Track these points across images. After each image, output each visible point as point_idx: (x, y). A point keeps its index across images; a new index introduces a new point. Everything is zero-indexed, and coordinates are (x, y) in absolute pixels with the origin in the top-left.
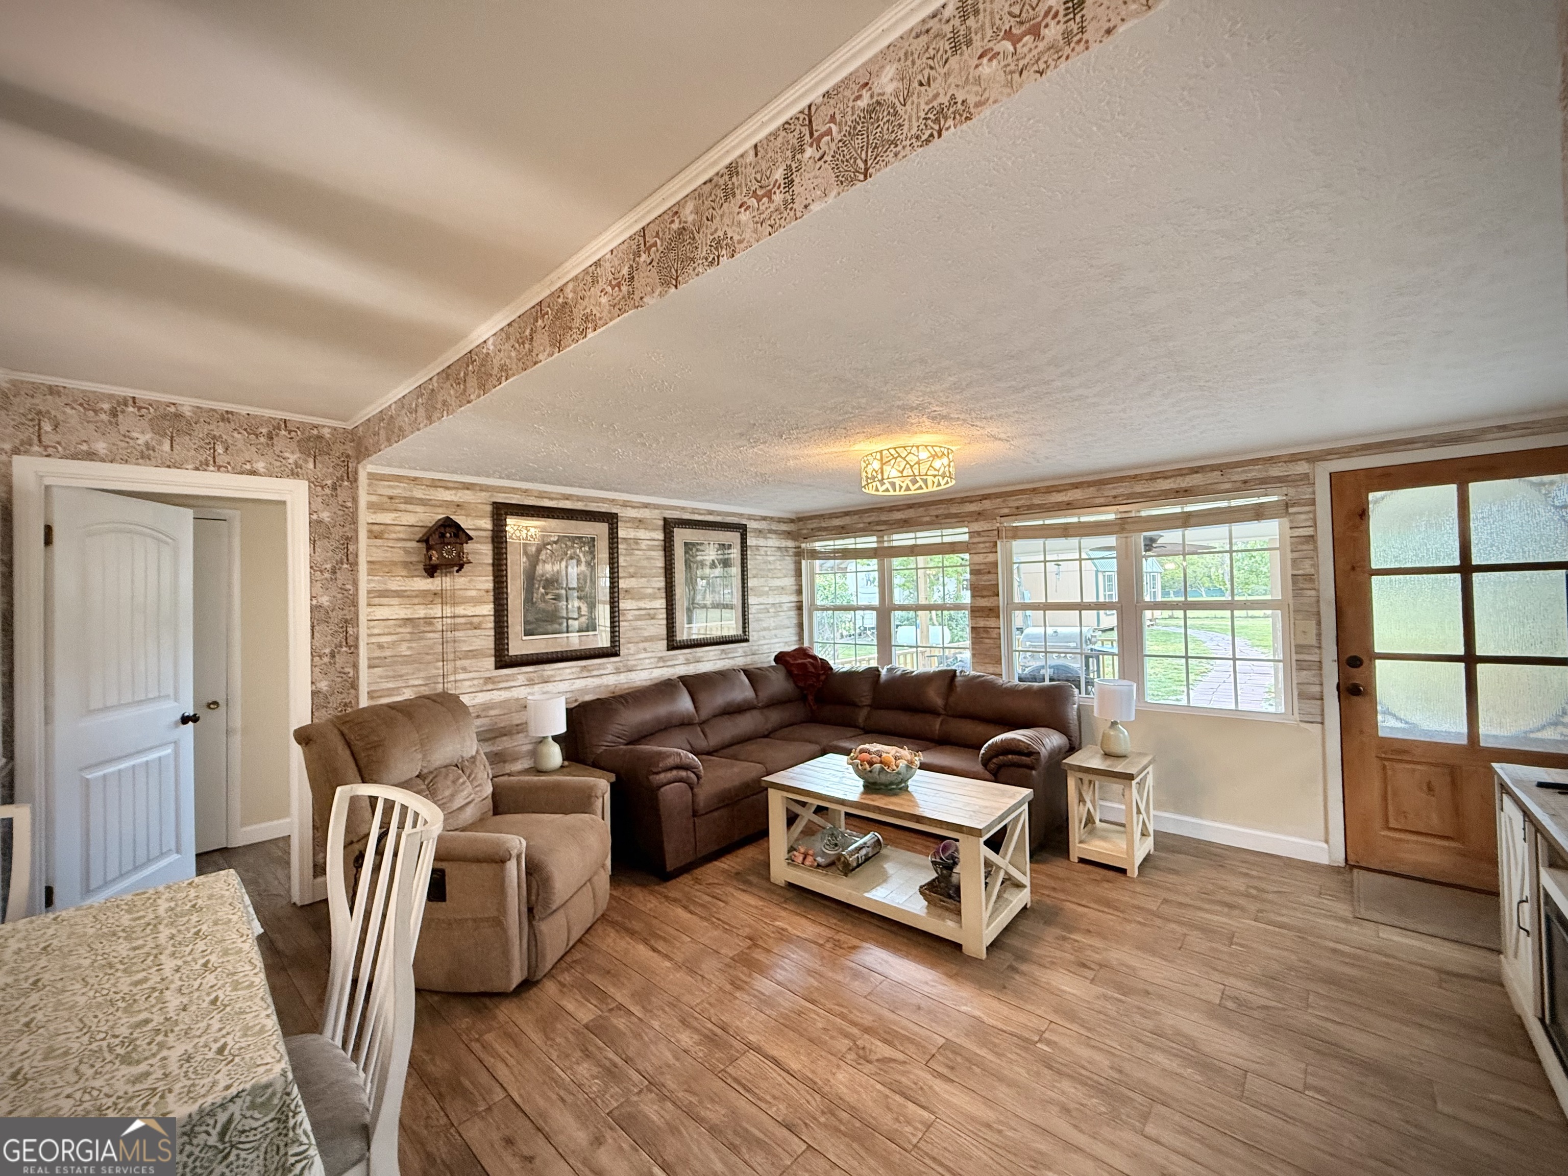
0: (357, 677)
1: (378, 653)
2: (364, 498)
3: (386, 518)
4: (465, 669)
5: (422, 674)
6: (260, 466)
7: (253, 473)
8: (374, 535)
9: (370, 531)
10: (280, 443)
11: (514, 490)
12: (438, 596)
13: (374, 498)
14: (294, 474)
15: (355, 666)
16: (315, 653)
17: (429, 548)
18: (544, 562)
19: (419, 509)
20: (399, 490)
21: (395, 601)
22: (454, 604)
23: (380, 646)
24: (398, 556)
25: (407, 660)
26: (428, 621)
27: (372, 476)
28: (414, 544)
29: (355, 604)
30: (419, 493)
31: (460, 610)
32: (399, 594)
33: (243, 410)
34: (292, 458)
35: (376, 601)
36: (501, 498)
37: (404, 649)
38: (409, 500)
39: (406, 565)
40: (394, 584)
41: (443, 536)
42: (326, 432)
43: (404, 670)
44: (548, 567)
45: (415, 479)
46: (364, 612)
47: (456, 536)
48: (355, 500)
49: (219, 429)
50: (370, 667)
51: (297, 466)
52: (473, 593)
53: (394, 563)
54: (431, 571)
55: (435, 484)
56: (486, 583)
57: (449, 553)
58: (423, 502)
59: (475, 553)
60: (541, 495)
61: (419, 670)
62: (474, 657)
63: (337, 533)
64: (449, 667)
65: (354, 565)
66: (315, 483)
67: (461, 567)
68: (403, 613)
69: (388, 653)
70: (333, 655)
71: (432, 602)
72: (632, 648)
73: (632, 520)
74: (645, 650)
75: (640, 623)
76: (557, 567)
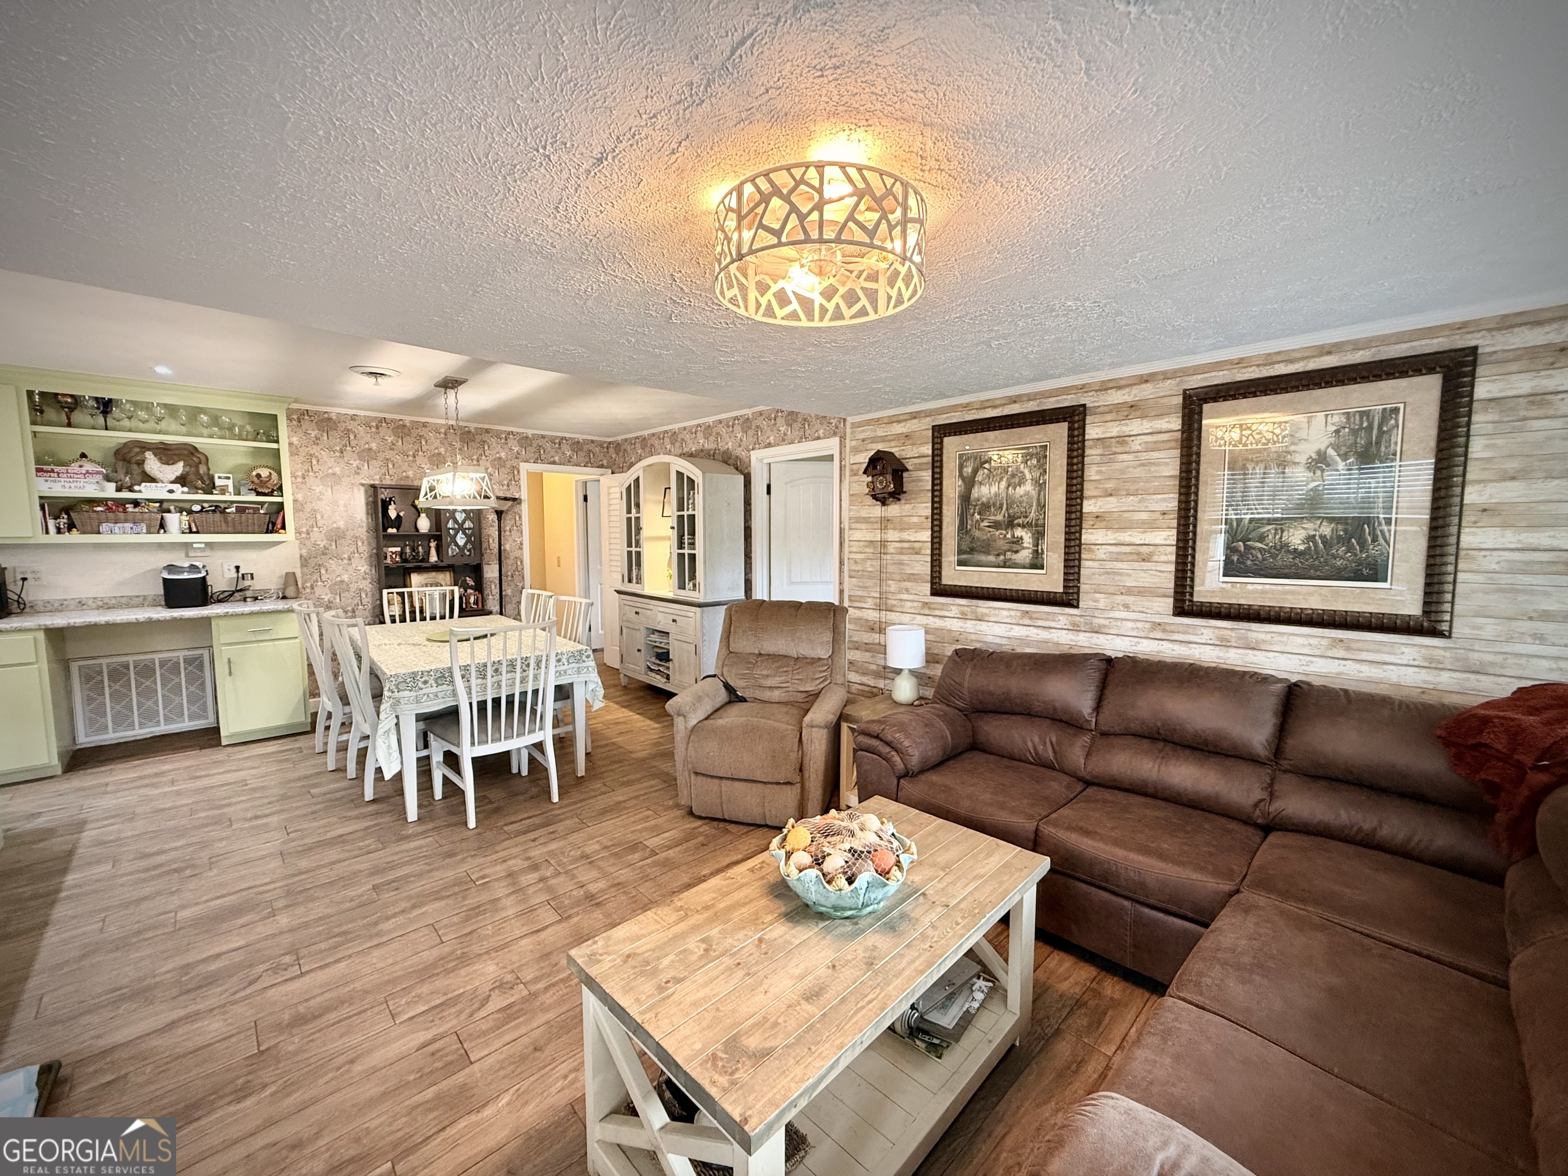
1: (854, 567)
3: (861, 457)
4: (908, 591)
5: (878, 589)
6: (821, 432)
8: (854, 473)
12: (889, 523)
13: (854, 443)
14: (835, 434)
18: (981, 483)
19: (880, 446)
21: (863, 526)
22: (901, 530)
23: (856, 562)
24: (864, 488)
25: (870, 576)
26: (884, 544)
30: (880, 432)
31: (905, 536)
32: (866, 520)
34: (834, 422)
35: (854, 526)
36: (941, 420)
37: (869, 566)
38: (874, 440)
39: (865, 493)
40: (864, 512)
41: (875, 468)
43: (868, 583)
44: (985, 489)
45: (878, 420)
46: (847, 534)
47: (895, 466)
50: (850, 577)
51: (836, 427)
52: (915, 519)
57: (881, 483)
59: (918, 480)
61: (876, 585)
62: (915, 581)
64: (896, 587)
66: (843, 438)
67: (895, 496)
68: (868, 536)
69: (859, 568)
71: (886, 528)
72: (1103, 601)
73: (1116, 408)
74: (1126, 607)
75: (1119, 565)
76: (994, 489)
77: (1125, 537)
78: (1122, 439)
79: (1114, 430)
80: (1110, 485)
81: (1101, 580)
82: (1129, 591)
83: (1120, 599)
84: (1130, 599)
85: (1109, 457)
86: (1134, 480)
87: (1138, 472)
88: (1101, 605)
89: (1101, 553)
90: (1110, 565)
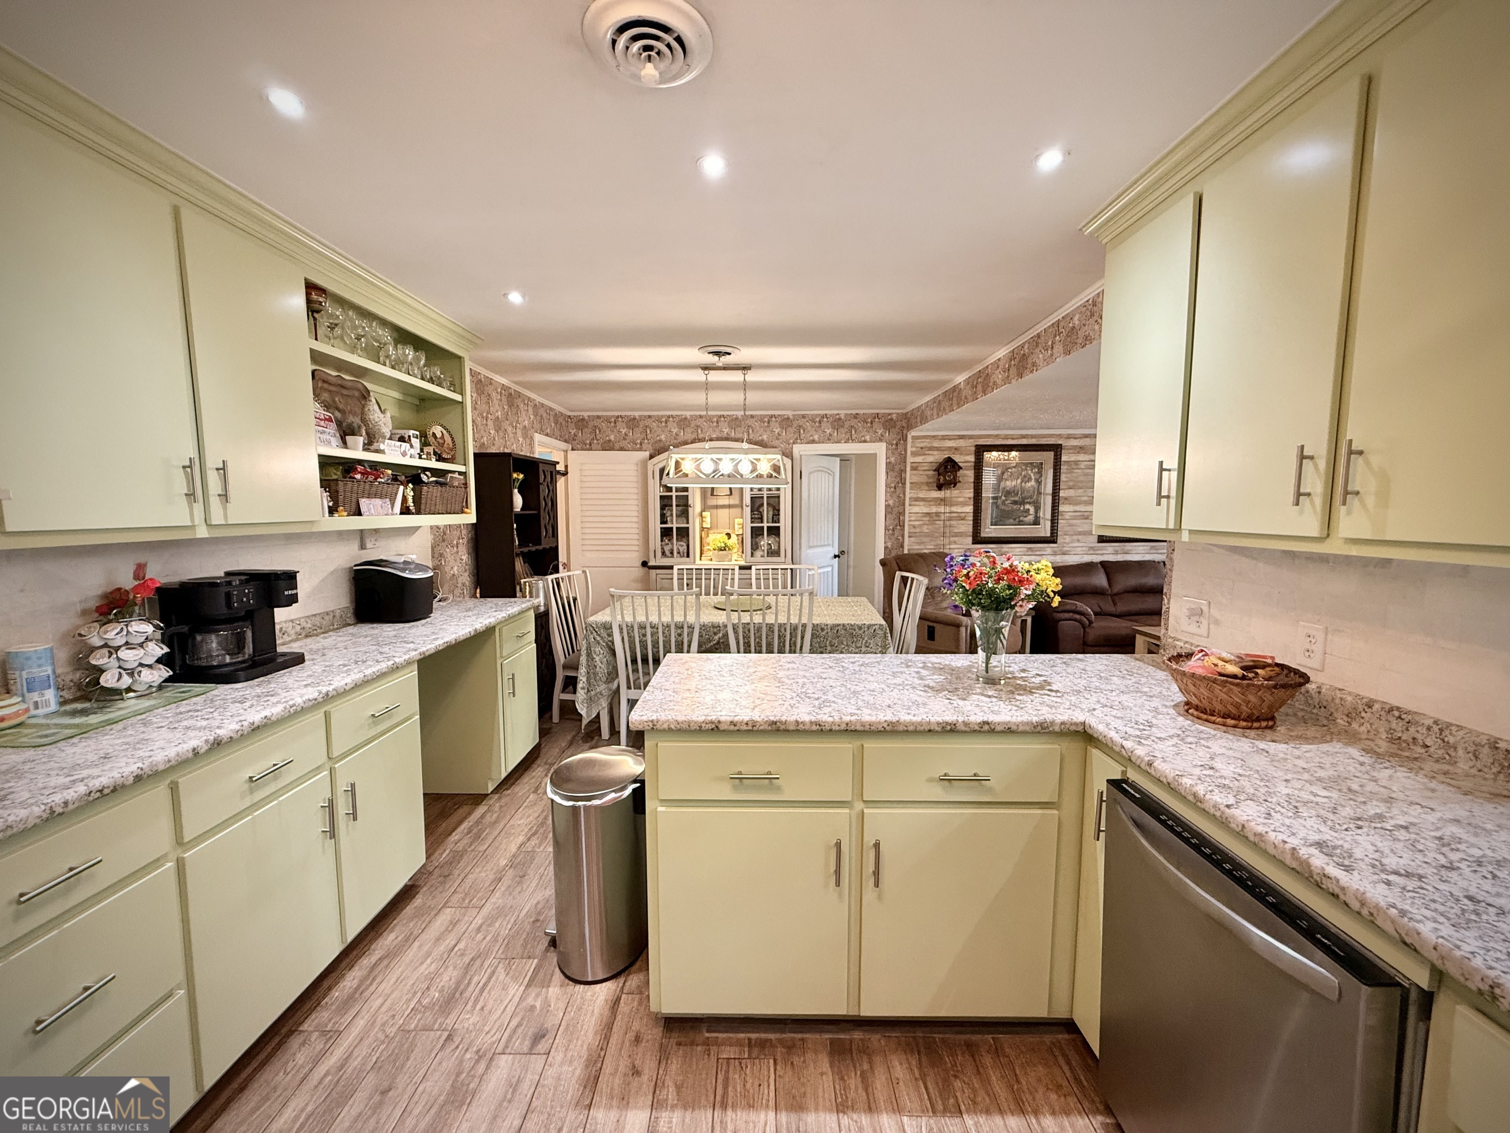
0: (903, 542)
1: (913, 530)
2: (909, 450)
3: (919, 459)
4: (955, 543)
5: (933, 543)
6: (868, 438)
7: (865, 441)
8: (914, 469)
9: (912, 467)
10: (875, 425)
11: (989, 436)
12: (943, 501)
13: (914, 449)
14: (881, 440)
15: (903, 536)
16: (886, 529)
17: (939, 474)
18: (1006, 480)
19: (935, 453)
20: (926, 443)
21: (921, 503)
22: (951, 505)
23: (914, 527)
24: (924, 479)
25: (927, 535)
26: (937, 514)
27: (914, 438)
28: (932, 473)
29: (904, 505)
30: (936, 444)
31: (954, 509)
32: (923, 500)
33: (861, 412)
34: (880, 432)
35: (913, 503)
36: (982, 442)
37: (925, 529)
38: (931, 448)
39: (927, 484)
40: (921, 495)
41: (946, 467)
42: (894, 416)
43: (924, 539)
44: (1008, 483)
45: (934, 436)
46: (908, 509)
47: (953, 467)
48: (906, 450)
49: (853, 422)
50: (909, 537)
51: (882, 435)
52: (961, 500)
53: (922, 483)
54: (940, 487)
55: (944, 438)
56: (970, 493)
57: (949, 476)
58: (938, 449)
59: (965, 476)
60: (1006, 437)
61: (931, 541)
62: (961, 536)
63: (897, 468)
64: (947, 541)
65: (904, 484)
66: (889, 443)
67: (955, 485)
68: (926, 510)
69: (917, 530)
70: (893, 530)
71: (940, 504)
72: (1068, 539)
73: (1074, 447)
74: (1078, 541)
75: (1075, 521)
76: (1014, 483)
77: (1078, 508)
78: (1076, 463)
79: (1073, 458)
80: (1071, 484)
81: (1067, 529)
82: (1080, 533)
83: (1075, 537)
84: (1080, 537)
85: (1071, 471)
86: (1082, 482)
87: (1082, 478)
88: (1067, 541)
89: (1067, 516)
90: (1071, 521)
